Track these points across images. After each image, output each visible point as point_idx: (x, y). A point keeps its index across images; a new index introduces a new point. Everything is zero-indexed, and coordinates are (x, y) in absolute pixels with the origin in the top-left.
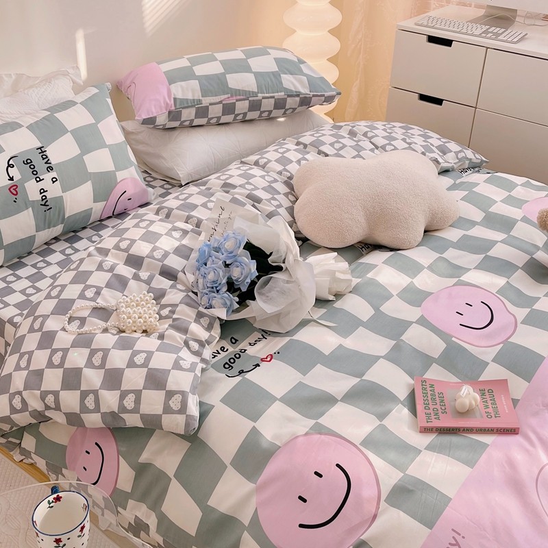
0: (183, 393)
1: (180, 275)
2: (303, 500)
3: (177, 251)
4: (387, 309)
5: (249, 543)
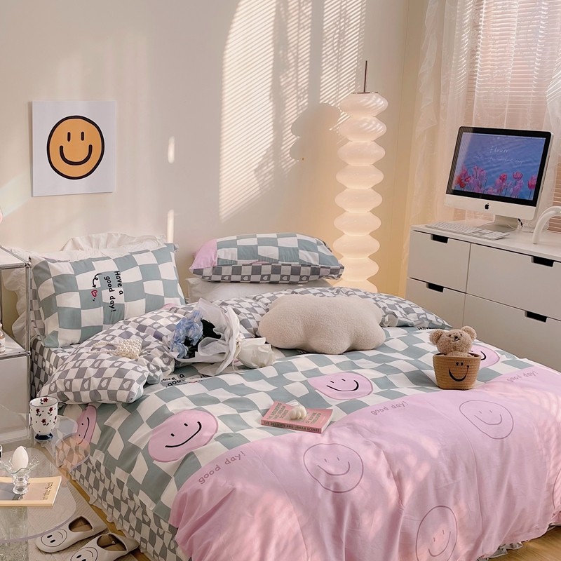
0: (132, 381)
1: (164, 338)
2: (173, 435)
3: (169, 327)
4: (288, 376)
5: (140, 458)
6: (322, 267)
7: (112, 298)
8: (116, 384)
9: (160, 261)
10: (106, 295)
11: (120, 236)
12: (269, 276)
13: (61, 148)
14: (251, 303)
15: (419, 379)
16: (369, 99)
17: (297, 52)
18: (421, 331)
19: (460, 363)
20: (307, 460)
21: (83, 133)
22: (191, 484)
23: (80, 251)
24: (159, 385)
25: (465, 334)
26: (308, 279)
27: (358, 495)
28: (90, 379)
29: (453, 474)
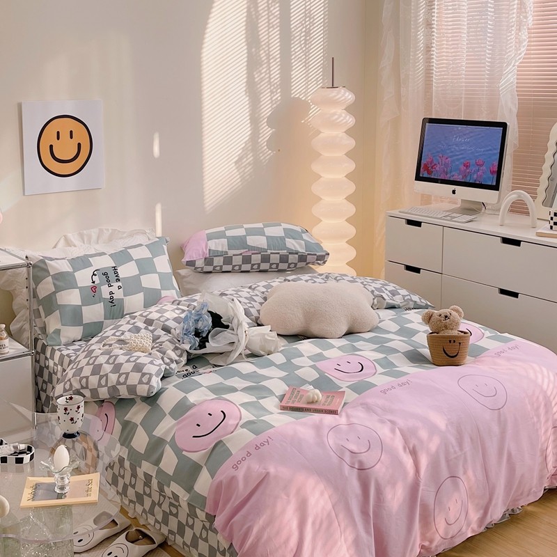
0: (150, 374)
1: (172, 331)
2: (198, 425)
3: (175, 320)
4: (296, 361)
5: (168, 450)
6: (308, 254)
7: (111, 293)
8: (134, 378)
9: (155, 255)
10: (105, 291)
11: (110, 231)
12: (259, 265)
13: (51, 147)
14: (249, 292)
15: (415, 358)
16: (338, 93)
17: (268, 50)
18: (408, 312)
19: (452, 340)
20: (331, 441)
21: (71, 132)
22: (225, 472)
23: (73, 248)
24: (174, 378)
25: (454, 313)
26: (295, 266)
27: (380, 470)
28: (106, 375)
29: (461, 444)
